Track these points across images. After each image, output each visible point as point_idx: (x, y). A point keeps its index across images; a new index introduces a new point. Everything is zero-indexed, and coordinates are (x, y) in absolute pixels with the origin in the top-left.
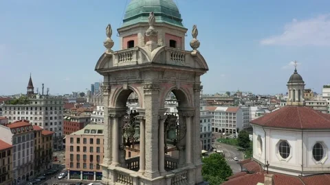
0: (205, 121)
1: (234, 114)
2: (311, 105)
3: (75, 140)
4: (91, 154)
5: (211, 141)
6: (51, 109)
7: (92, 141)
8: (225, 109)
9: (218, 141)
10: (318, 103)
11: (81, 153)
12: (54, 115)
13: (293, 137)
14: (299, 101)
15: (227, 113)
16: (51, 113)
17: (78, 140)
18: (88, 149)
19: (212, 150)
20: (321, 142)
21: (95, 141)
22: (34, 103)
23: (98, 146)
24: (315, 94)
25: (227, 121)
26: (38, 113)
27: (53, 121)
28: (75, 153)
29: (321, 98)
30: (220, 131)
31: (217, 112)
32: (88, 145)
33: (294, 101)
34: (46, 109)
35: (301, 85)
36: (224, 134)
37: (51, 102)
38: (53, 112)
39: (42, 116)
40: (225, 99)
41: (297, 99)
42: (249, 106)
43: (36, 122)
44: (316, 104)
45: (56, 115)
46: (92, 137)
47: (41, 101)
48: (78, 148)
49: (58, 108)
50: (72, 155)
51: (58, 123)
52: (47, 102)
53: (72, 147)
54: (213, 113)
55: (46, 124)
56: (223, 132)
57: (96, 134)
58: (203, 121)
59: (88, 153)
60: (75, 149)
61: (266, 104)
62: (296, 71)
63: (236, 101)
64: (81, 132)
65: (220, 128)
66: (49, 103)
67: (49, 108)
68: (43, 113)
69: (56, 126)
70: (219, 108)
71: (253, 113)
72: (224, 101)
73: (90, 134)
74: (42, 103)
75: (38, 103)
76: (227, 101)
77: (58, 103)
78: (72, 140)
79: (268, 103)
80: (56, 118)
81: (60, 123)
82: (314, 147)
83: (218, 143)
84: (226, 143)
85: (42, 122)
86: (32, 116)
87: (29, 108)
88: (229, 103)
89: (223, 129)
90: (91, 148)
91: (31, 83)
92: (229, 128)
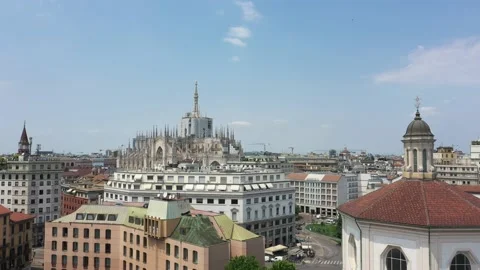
0: (284, 198)
1: (334, 185)
2: (453, 171)
3: (60, 232)
4: (85, 255)
5: (295, 230)
6: (42, 177)
7: (87, 232)
8: (319, 177)
9: (307, 228)
10: (464, 169)
11: (70, 253)
12: (45, 188)
13: (413, 243)
14: (425, 170)
15: (323, 184)
16: (42, 184)
17: (65, 231)
18: (80, 247)
19: (294, 245)
20: (467, 252)
21: (92, 234)
22: (14, 168)
23: (96, 241)
24: (461, 153)
25: (323, 196)
26: (20, 184)
27: (45, 196)
28: (59, 252)
29: (469, 161)
30: (313, 212)
31: (308, 182)
32: (81, 240)
33: (416, 171)
34: (34, 178)
35: (429, 141)
36: (318, 216)
37: (42, 166)
38: (45, 183)
39: (26, 189)
40: (324, 162)
41: (420, 167)
42: (358, 172)
43: (16, 198)
44: (461, 171)
45: (50, 187)
46: (88, 226)
47: (24, 165)
48: (65, 245)
49: (53, 176)
50: (54, 257)
51: (52, 200)
52: (34, 167)
53: (54, 244)
54: (302, 183)
55: (33, 202)
56: (318, 213)
57: (96, 221)
58: (281, 198)
59: (81, 254)
60: (60, 246)
61: (385, 170)
62: (418, 115)
63: (341, 164)
64: (71, 218)
65: (313, 207)
66: (38, 167)
67: (38, 177)
68: (27, 184)
69: (49, 205)
70: (311, 176)
71: (364, 184)
72: (323, 165)
73: (85, 221)
74: (27, 168)
75: (21, 168)
76: (327, 165)
77: (53, 167)
78: (55, 230)
79: (388, 168)
80: (49, 192)
81: (56, 200)
82: (453, 262)
83: (307, 231)
84: (319, 231)
85: (26, 198)
86: (10, 188)
87: (7, 176)
88: (330, 168)
89: (318, 209)
90: (86, 245)
91: (24, 136)
92: (327, 207)
